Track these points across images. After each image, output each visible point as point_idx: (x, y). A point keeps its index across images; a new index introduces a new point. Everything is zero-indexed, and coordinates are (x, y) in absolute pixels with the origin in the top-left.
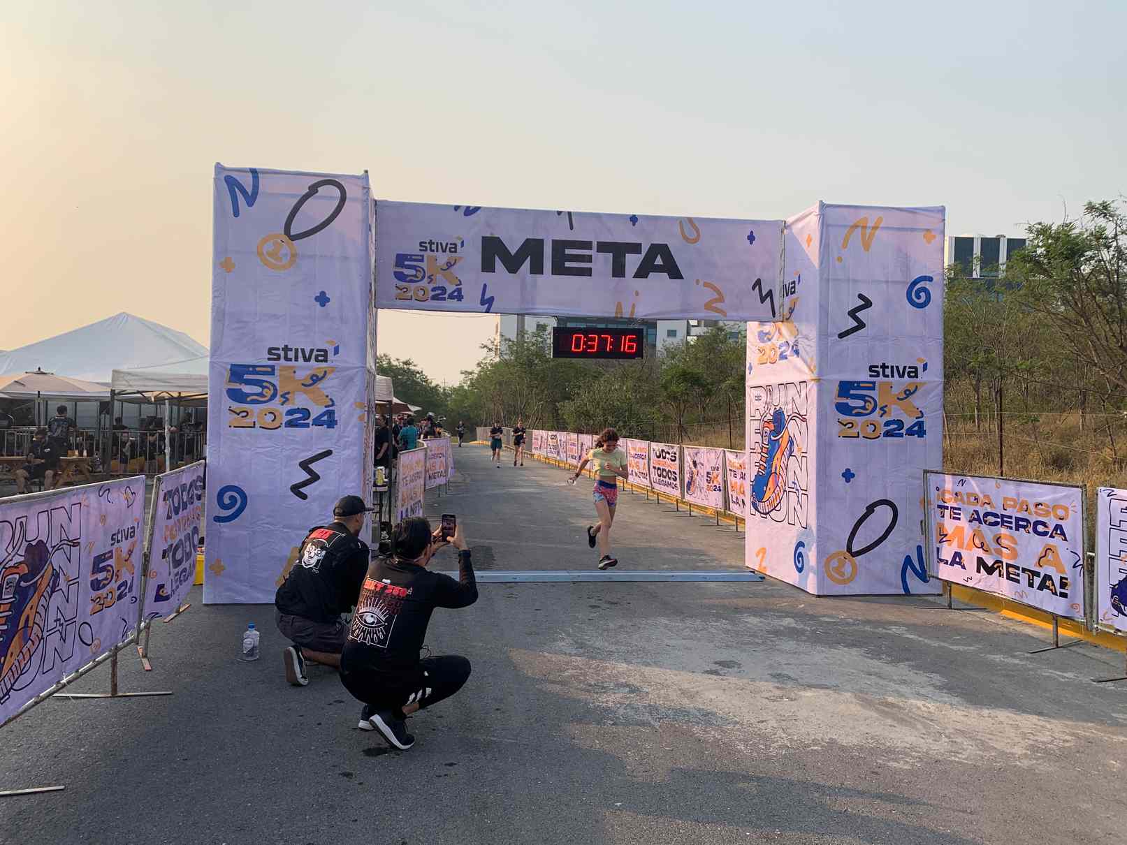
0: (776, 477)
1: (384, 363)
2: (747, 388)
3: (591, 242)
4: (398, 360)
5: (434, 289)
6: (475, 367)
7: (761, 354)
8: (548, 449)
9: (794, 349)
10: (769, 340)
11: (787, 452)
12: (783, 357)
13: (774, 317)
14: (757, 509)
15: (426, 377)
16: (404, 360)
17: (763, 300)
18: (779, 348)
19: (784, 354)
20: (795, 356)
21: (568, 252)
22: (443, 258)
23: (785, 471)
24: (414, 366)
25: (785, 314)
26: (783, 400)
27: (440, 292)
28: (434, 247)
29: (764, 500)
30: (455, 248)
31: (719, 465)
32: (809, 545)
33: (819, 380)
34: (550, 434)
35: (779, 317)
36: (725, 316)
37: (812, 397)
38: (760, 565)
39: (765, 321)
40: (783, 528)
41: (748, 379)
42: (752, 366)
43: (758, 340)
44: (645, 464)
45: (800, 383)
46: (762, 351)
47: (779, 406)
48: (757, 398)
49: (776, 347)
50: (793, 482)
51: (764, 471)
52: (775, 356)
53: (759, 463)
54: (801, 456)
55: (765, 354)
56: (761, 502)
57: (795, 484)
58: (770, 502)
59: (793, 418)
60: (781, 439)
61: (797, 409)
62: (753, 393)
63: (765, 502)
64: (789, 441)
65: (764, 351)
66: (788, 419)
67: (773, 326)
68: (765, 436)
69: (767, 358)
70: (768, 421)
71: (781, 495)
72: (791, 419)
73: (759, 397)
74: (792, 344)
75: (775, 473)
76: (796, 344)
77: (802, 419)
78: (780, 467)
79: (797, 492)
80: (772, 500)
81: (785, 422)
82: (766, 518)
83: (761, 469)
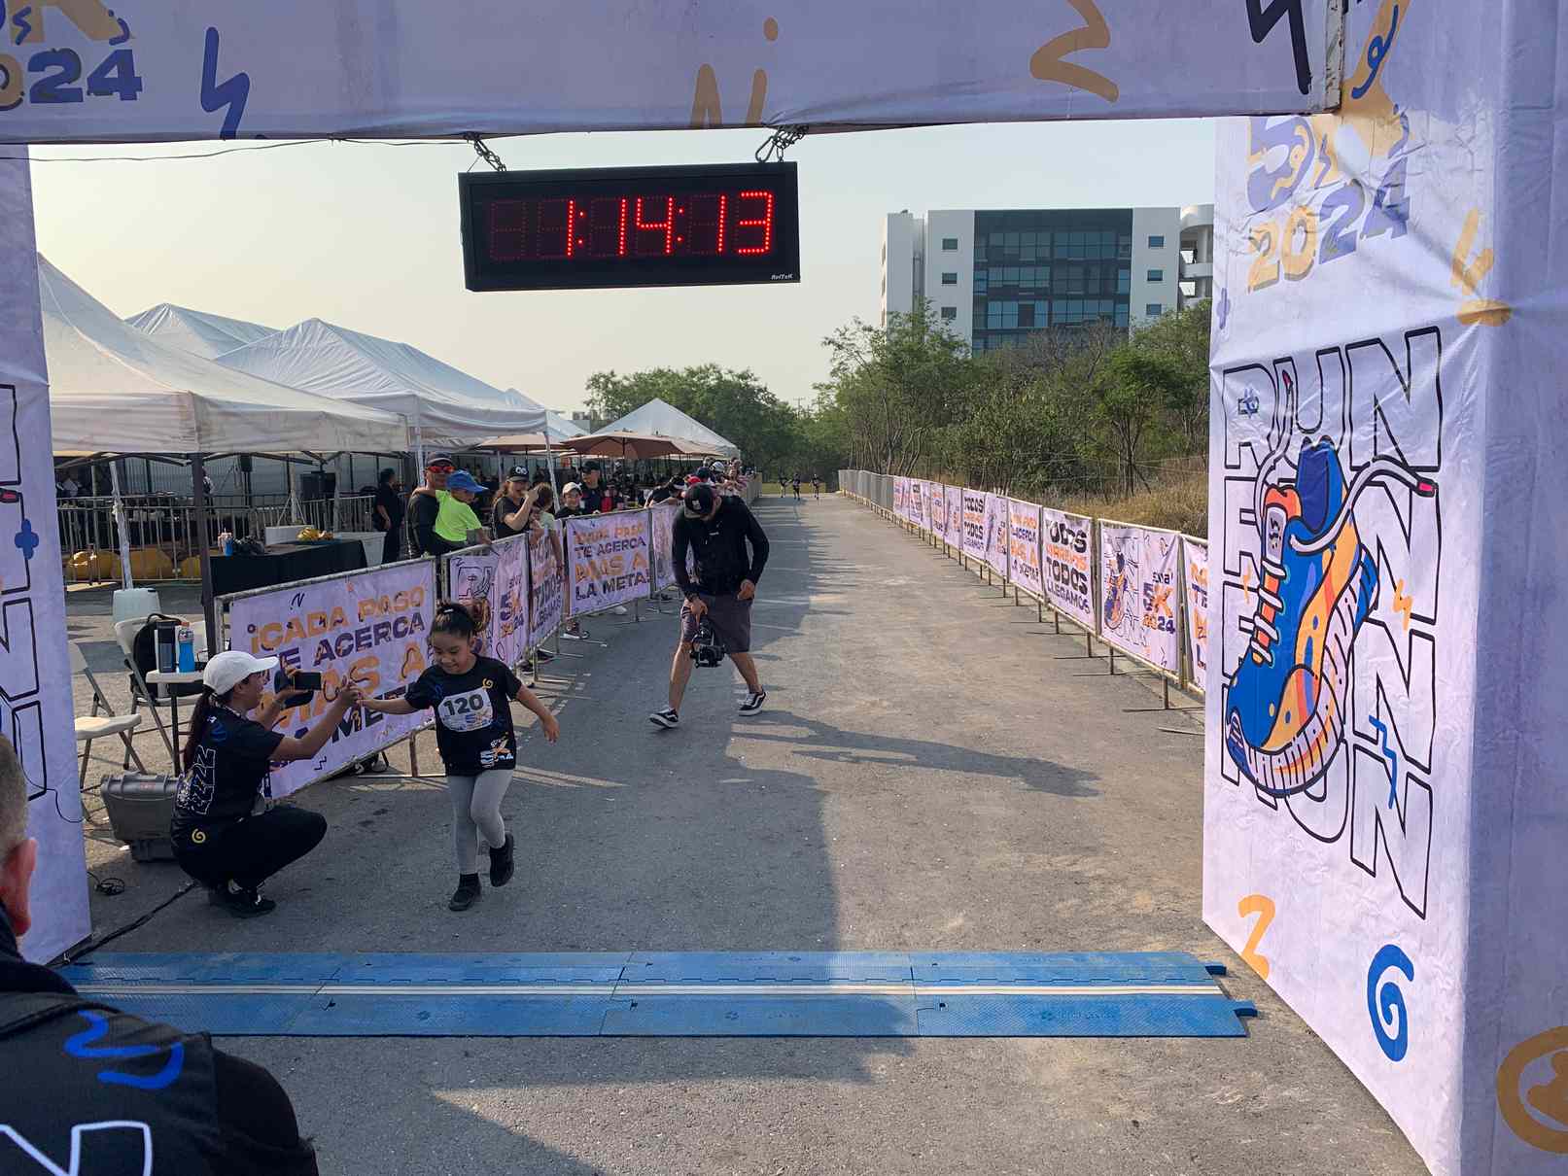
0: (1308, 684)
1: (711, 377)
2: (1211, 371)
4: (730, 372)
5: (38, 63)
6: (829, 376)
7: (1258, 254)
8: (911, 510)
9: (1386, 201)
10: (1288, 193)
12: (1339, 245)
13: (1305, 91)
14: (1243, 768)
15: (773, 395)
16: (739, 372)
17: (1260, 26)
18: (1323, 216)
20: (1390, 231)
23: (1342, 669)
24: (755, 380)
25: (1346, 78)
26: (1334, 409)
27: (59, 69)
29: (1264, 748)
31: (1170, 569)
32: (1428, 980)
33: (1501, 315)
34: (913, 483)
35: (1324, 92)
36: (1113, 99)
37: (1466, 393)
38: (1251, 945)
39: (1269, 109)
40: (1330, 865)
41: (1218, 347)
42: (1229, 302)
43: (1249, 206)
44: (1033, 551)
45: (1410, 339)
46: (1262, 241)
47: (1321, 432)
48: (1244, 407)
49: (1310, 214)
50: (1370, 717)
51: (1268, 652)
52: (1309, 249)
53: (1252, 621)
54: (1405, 629)
55: (1271, 251)
56: (1257, 749)
57: (1381, 727)
58: (1291, 761)
59: (1376, 479)
60: (1327, 554)
61: (1395, 444)
62: (1232, 394)
63: (1271, 754)
64: (1360, 568)
65: (1266, 241)
66: (1352, 483)
67: (1299, 131)
68: (1271, 537)
69: (1279, 262)
70: (1282, 484)
71: (1328, 749)
72: (1369, 482)
73: (1250, 404)
74: (1377, 185)
75: (1307, 667)
76: (1395, 179)
77: (1414, 482)
78: (1326, 652)
79: (1389, 761)
80: (1297, 756)
81: (1344, 492)
82: (1276, 808)
83: (1258, 642)
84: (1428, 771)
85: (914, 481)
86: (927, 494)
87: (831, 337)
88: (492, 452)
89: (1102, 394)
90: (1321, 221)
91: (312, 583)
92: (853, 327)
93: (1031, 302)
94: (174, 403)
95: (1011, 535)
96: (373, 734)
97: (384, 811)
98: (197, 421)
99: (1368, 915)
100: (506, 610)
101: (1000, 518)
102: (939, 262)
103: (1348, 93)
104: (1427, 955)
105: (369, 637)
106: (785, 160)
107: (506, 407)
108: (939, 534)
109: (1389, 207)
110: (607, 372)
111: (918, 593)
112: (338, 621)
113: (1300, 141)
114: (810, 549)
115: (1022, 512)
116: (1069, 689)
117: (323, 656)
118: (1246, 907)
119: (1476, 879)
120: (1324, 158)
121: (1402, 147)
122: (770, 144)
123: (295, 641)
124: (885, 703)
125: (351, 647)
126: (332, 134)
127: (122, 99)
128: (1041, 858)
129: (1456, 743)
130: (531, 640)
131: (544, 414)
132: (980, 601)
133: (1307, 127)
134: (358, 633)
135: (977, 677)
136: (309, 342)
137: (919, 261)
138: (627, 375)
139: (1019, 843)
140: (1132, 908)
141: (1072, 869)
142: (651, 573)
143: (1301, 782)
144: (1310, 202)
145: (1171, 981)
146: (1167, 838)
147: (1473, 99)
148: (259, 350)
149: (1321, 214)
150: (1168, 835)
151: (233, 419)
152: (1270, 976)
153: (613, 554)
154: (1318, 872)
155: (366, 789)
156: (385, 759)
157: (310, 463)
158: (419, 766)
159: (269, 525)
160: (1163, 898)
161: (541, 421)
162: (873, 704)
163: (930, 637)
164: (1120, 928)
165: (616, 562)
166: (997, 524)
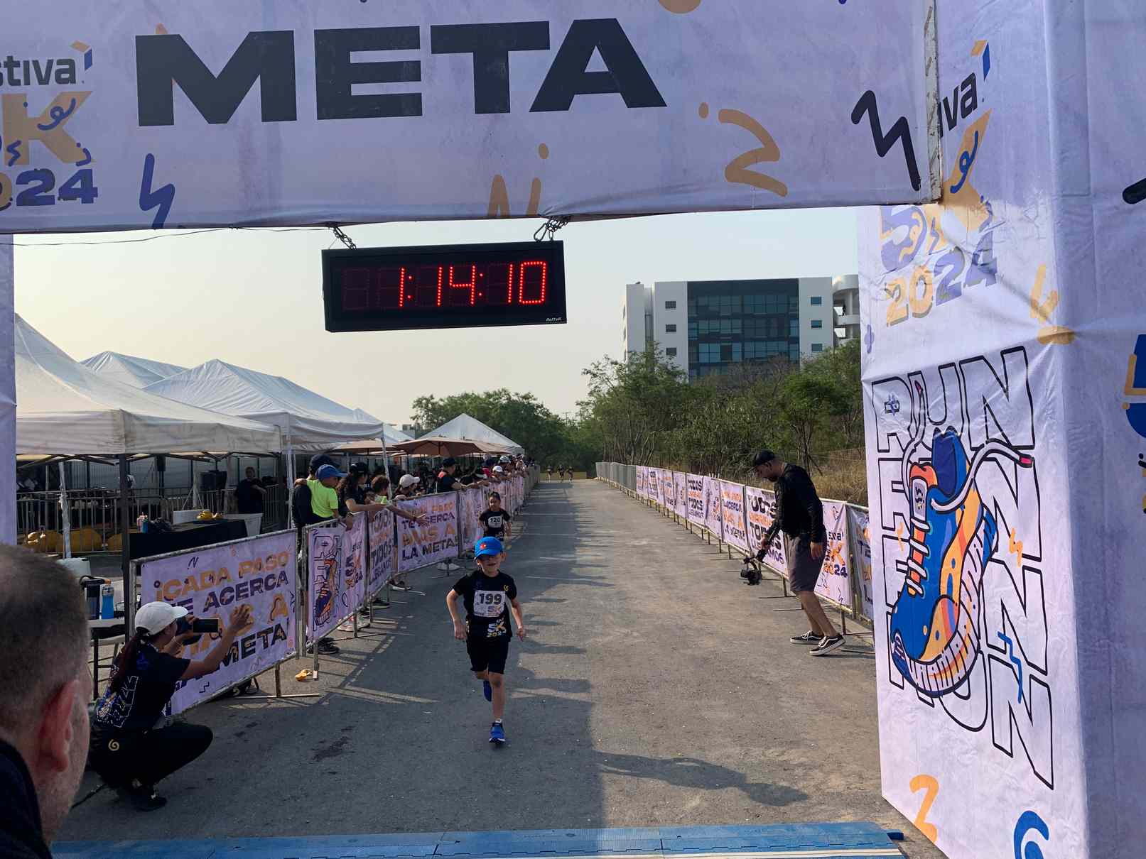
0: (951, 611)
1: (503, 398)
2: (863, 383)
3: (417, 28)
4: (517, 394)
5: (23, 179)
6: (587, 396)
7: (894, 299)
8: (649, 490)
9: (980, 261)
10: (910, 258)
11: (977, 548)
12: (949, 292)
13: (917, 189)
14: (906, 675)
15: (548, 410)
16: (523, 394)
17: (883, 146)
18: (937, 273)
19: (951, 283)
20: (984, 281)
21: (357, 57)
22: (40, 98)
23: (975, 597)
24: (535, 399)
25: (945, 180)
26: (955, 407)
27: (39, 183)
28: (18, 73)
29: (922, 660)
30: (72, 71)
31: (840, 530)
32: (1061, 837)
33: (1068, 337)
34: (650, 471)
35: (930, 189)
36: (784, 194)
37: (1049, 392)
38: (922, 815)
39: (893, 201)
40: (979, 749)
41: (867, 364)
42: (873, 334)
43: (884, 268)
44: (739, 518)
45: (1004, 355)
46: (894, 291)
47: (947, 423)
48: (889, 408)
49: (927, 272)
50: (999, 634)
51: (920, 586)
52: (927, 295)
53: (906, 564)
54: (1020, 566)
55: (901, 298)
56: (916, 661)
57: (1007, 641)
58: (942, 669)
59: (990, 456)
60: (959, 512)
61: (1001, 430)
62: (879, 397)
63: (927, 664)
64: (983, 521)
65: (898, 291)
66: (973, 459)
67: (915, 216)
68: (917, 501)
69: (907, 305)
70: (921, 462)
71: (969, 659)
72: (985, 459)
73: (893, 405)
74: (973, 250)
75: (949, 597)
76: (986, 245)
77: (1017, 457)
78: (963, 586)
79: (1016, 666)
80: (946, 665)
81: (968, 467)
82: (933, 705)
83: (911, 579)
84: (1045, 673)
85: (651, 469)
86: (661, 478)
87: (588, 369)
88: (342, 453)
89: (783, 406)
90: (935, 276)
91: (205, 549)
92: (604, 362)
93: (730, 344)
94: (110, 418)
95: (723, 507)
96: (247, 666)
97: (254, 724)
98: (125, 431)
99: (1009, 787)
100: (349, 568)
101: (715, 493)
102: (663, 317)
103: (947, 189)
104: (1057, 818)
105: (247, 590)
106: (554, 239)
107: (354, 421)
108: (670, 507)
109: (982, 265)
110: (428, 396)
111: (657, 551)
112: (223, 578)
113: (916, 222)
114: (577, 519)
115: (731, 490)
116: (771, 620)
117: (211, 605)
118: (916, 784)
119: (1089, 757)
120: (933, 234)
121: (988, 224)
122: (544, 228)
123: (190, 593)
124: (635, 634)
125: (233, 596)
126: (232, 225)
127: (82, 203)
128: (756, 751)
129: (1065, 650)
130: (368, 590)
131: (381, 425)
132: (704, 556)
133: (921, 213)
134: (238, 586)
135: (703, 613)
136: (210, 376)
137: (649, 316)
138: (443, 398)
139: (739, 740)
140: (828, 788)
141: (780, 759)
142: (459, 539)
143: (951, 685)
144: (927, 263)
145: (861, 845)
146: (851, 733)
147: (1035, 191)
148: (174, 382)
149: (935, 272)
150: (851, 730)
151: (151, 428)
152: (938, 839)
153: (431, 525)
154: (969, 755)
155: (241, 707)
156: (257, 684)
157: (208, 461)
158: (282, 689)
159: (175, 510)
160: (851, 780)
161: (379, 430)
162: (626, 635)
163: (666, 583)
164: (821, 804)
165: (433, 531)
166: (712, 499)
